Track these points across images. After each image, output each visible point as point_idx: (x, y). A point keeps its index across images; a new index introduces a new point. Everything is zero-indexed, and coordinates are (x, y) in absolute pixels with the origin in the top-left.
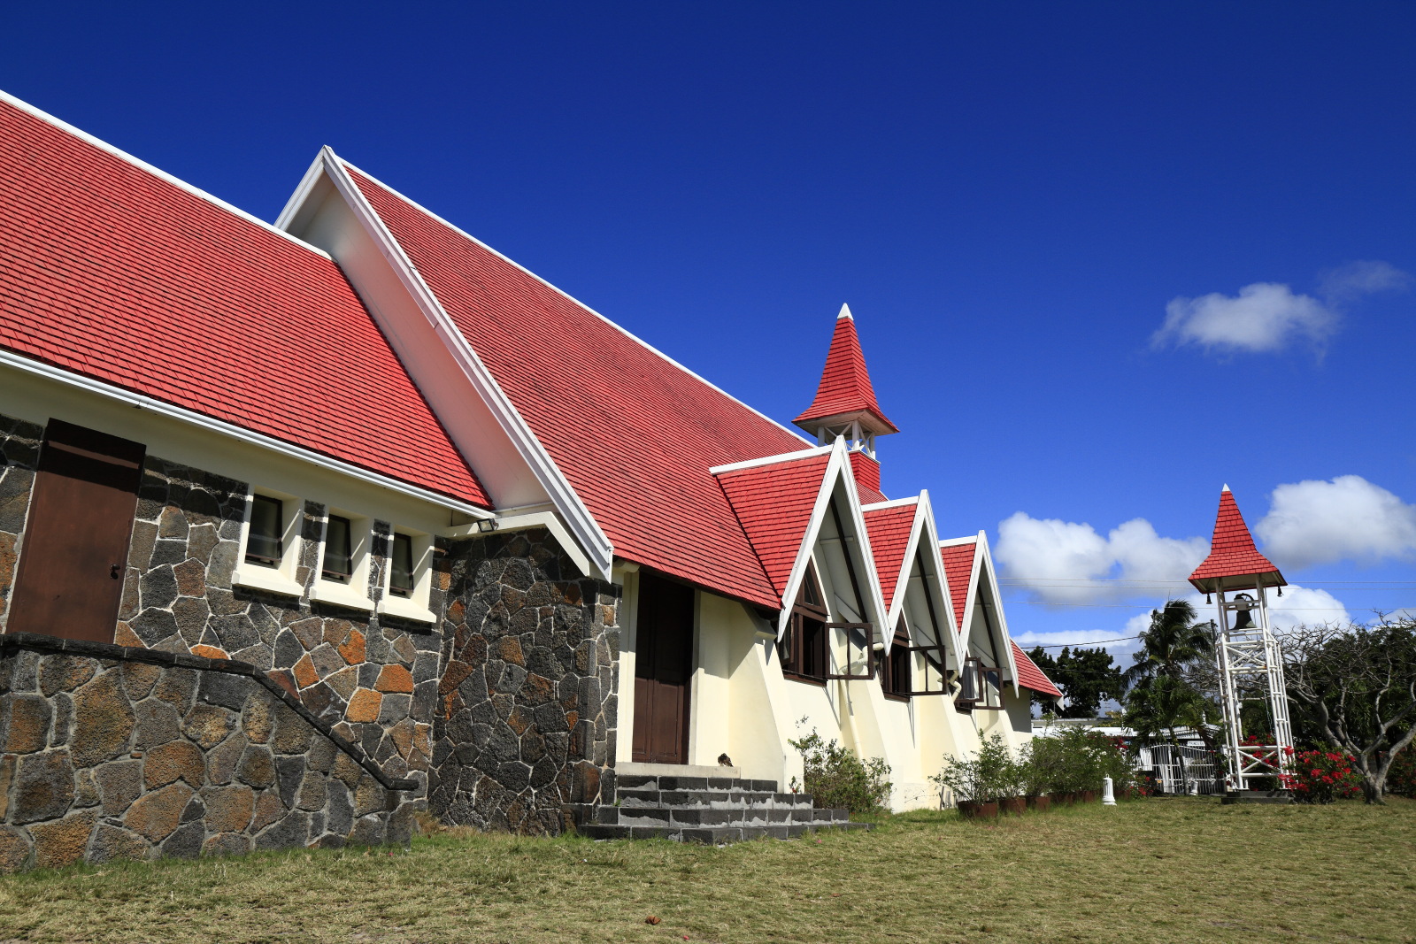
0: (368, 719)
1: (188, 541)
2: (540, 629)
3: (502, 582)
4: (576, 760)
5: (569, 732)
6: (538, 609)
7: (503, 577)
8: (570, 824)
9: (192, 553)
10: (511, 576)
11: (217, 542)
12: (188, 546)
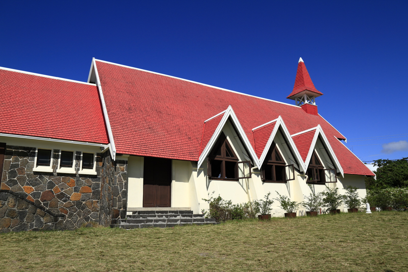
0: (77, 200)
1: (20, 163)
4: (112, 207)
5: (112, 201)
6: (110, 169)
9: (21, 166)
10: (108, 161)
11: (28, 162)
12: (20, 164)
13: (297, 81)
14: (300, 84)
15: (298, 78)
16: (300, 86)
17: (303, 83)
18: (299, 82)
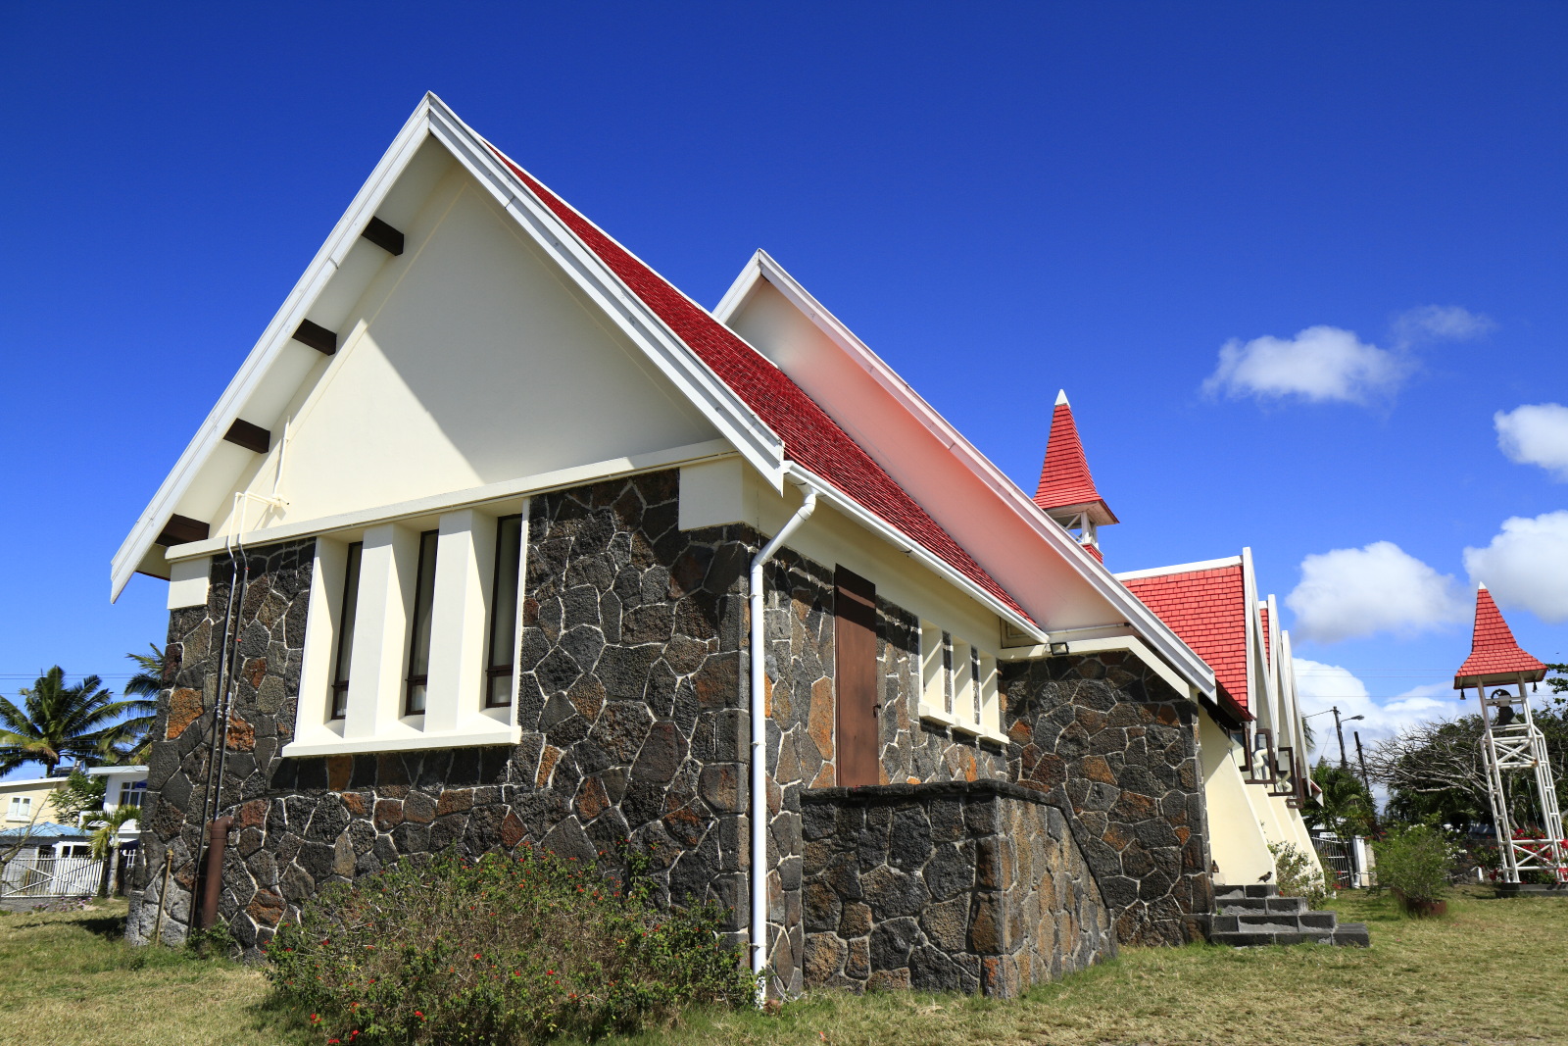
1: (898, 676)
2: (1130, 748)
3: (1074, 703)
4: (1193, 873)
5: (1180, 846)
6: (1125, 729)
7: (1076, 698)
8: (1196, 933)
9: (901, 688)
10: (1084, 696)
11: (910, 675)
12: (898, 681)
13: (1052, 464)
14: (1068, 476)
15: (1056, 454)
16: (1066, 481)
17: (1078, 474)
18: (1060, 467)
